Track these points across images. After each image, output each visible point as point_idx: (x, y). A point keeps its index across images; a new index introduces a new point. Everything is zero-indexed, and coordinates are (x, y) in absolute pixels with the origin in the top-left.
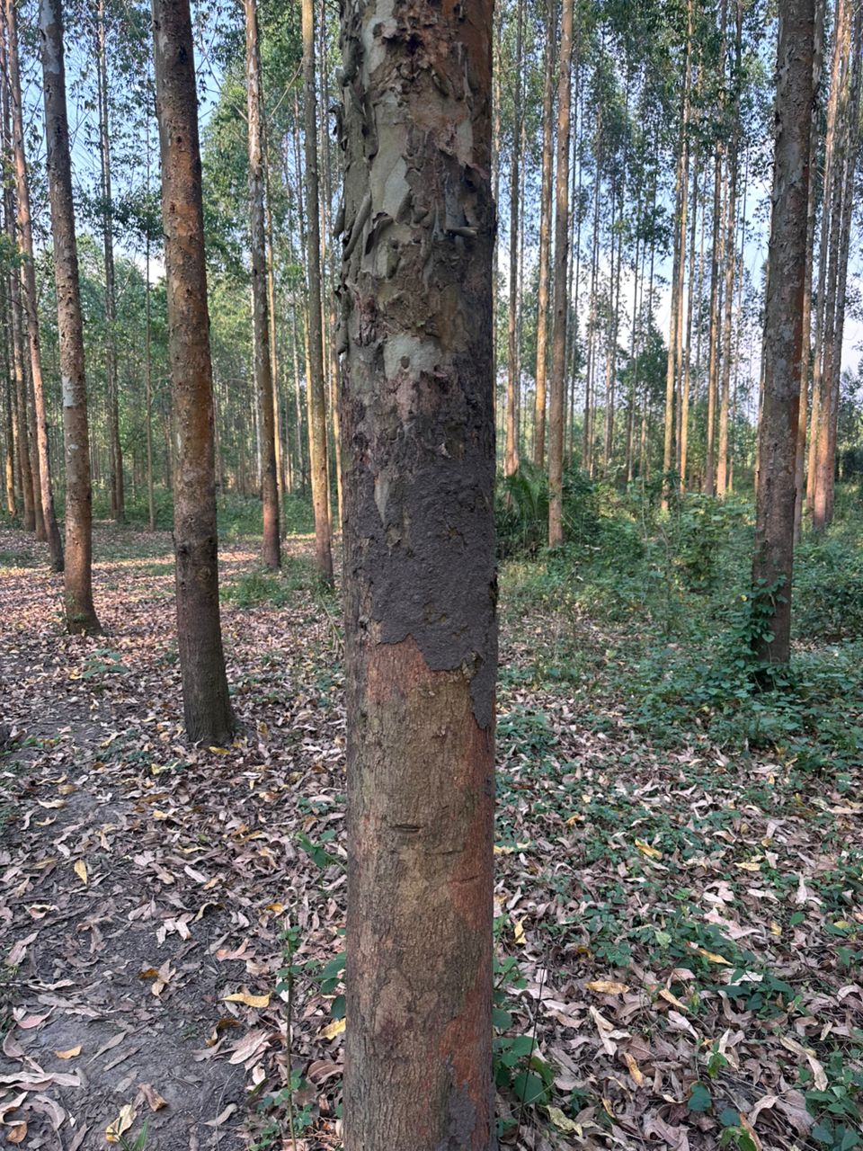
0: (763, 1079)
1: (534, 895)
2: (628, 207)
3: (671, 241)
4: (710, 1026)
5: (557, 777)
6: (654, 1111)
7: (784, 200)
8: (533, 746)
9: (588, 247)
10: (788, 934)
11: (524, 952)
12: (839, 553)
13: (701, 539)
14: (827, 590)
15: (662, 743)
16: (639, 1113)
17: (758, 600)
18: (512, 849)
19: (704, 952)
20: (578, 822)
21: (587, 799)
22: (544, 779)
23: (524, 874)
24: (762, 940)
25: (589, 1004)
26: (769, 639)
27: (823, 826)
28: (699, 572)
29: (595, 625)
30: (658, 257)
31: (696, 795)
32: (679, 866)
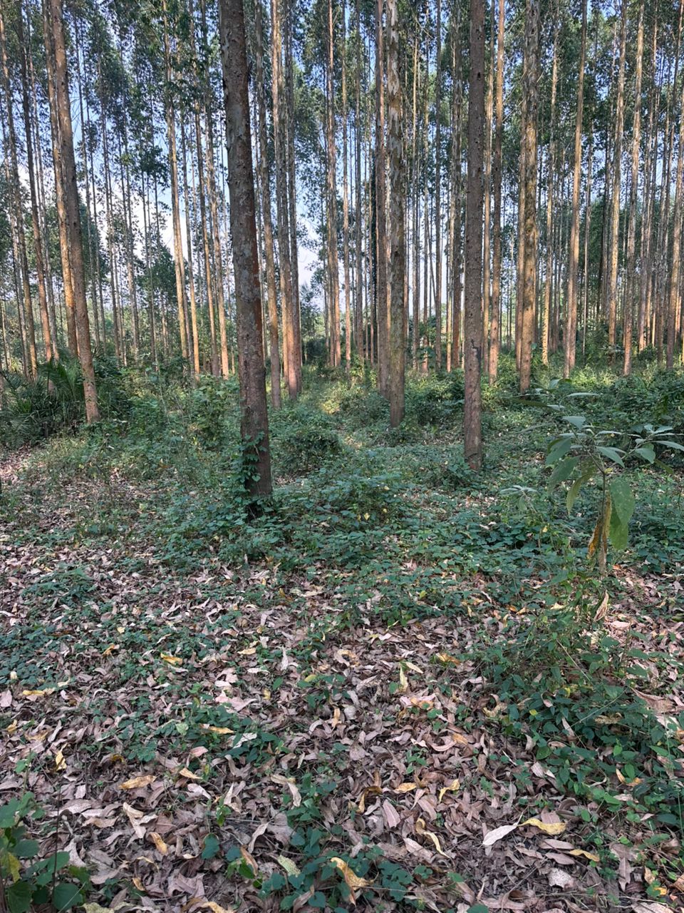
0: (258, 813)
1: (73, 723)
2: (131, 144)
3: (169, 175)
4: (219, 786)
5: (95, 618)
6: (176, 871)
7: (235, 148)
8: (74, 596)
9: (101, 173)
10: (275, 694)
11: (65, 776)
12: (306, 413)
13: (211, 409)
14: (297, 440)
15: (183, 570)
16: (164, 878)
17: (247, 451)
18: (53, 689)
19: (214, 729)
20: (113, 651)
21: (121, 630)
22: (85, 622)
23: (64, 708)
24: (257, 706)
25: (123, 802)
26: (256, 479)
27: (298, 608)
28: (212, 435)
29: (132, 484)
30: (160, 188)
31: (210, 606)
32: (196, 665)
